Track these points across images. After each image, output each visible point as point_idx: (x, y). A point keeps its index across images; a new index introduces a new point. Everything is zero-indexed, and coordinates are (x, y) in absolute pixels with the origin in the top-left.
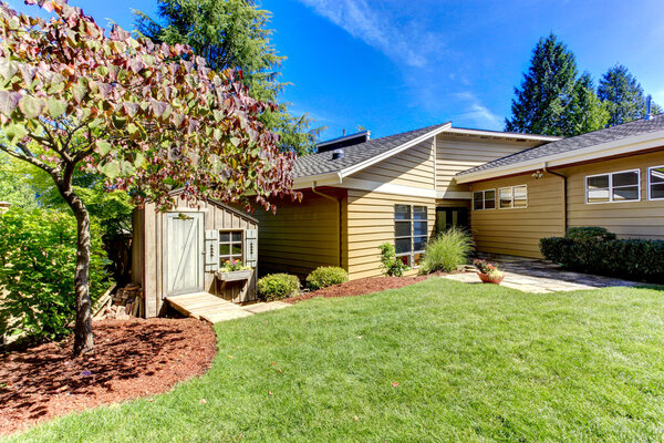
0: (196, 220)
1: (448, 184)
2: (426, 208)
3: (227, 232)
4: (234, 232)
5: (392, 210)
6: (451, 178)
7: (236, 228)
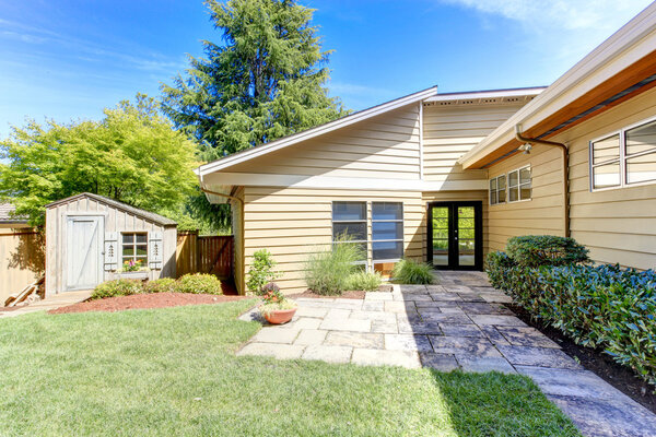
0: (95, 222)
1: (449, 170)
2: (401, 204)
3: (132, 234)
4: (139, 234)
5: (330, 208)
6: (453, 163)
7: (140, 230)
